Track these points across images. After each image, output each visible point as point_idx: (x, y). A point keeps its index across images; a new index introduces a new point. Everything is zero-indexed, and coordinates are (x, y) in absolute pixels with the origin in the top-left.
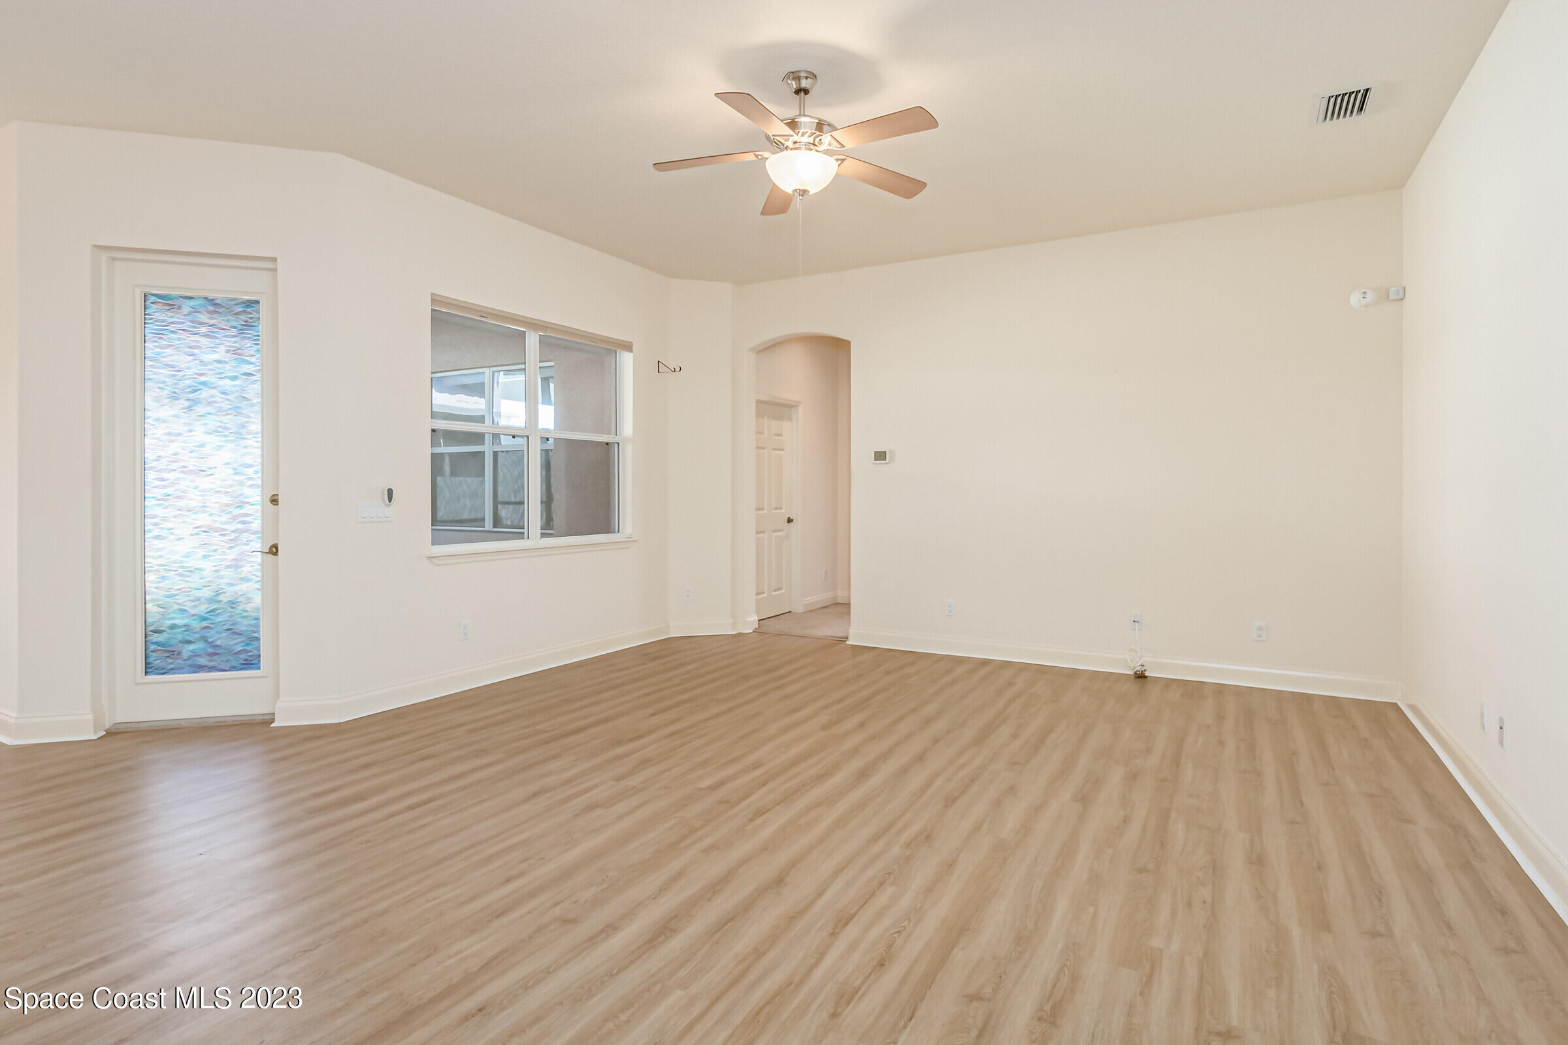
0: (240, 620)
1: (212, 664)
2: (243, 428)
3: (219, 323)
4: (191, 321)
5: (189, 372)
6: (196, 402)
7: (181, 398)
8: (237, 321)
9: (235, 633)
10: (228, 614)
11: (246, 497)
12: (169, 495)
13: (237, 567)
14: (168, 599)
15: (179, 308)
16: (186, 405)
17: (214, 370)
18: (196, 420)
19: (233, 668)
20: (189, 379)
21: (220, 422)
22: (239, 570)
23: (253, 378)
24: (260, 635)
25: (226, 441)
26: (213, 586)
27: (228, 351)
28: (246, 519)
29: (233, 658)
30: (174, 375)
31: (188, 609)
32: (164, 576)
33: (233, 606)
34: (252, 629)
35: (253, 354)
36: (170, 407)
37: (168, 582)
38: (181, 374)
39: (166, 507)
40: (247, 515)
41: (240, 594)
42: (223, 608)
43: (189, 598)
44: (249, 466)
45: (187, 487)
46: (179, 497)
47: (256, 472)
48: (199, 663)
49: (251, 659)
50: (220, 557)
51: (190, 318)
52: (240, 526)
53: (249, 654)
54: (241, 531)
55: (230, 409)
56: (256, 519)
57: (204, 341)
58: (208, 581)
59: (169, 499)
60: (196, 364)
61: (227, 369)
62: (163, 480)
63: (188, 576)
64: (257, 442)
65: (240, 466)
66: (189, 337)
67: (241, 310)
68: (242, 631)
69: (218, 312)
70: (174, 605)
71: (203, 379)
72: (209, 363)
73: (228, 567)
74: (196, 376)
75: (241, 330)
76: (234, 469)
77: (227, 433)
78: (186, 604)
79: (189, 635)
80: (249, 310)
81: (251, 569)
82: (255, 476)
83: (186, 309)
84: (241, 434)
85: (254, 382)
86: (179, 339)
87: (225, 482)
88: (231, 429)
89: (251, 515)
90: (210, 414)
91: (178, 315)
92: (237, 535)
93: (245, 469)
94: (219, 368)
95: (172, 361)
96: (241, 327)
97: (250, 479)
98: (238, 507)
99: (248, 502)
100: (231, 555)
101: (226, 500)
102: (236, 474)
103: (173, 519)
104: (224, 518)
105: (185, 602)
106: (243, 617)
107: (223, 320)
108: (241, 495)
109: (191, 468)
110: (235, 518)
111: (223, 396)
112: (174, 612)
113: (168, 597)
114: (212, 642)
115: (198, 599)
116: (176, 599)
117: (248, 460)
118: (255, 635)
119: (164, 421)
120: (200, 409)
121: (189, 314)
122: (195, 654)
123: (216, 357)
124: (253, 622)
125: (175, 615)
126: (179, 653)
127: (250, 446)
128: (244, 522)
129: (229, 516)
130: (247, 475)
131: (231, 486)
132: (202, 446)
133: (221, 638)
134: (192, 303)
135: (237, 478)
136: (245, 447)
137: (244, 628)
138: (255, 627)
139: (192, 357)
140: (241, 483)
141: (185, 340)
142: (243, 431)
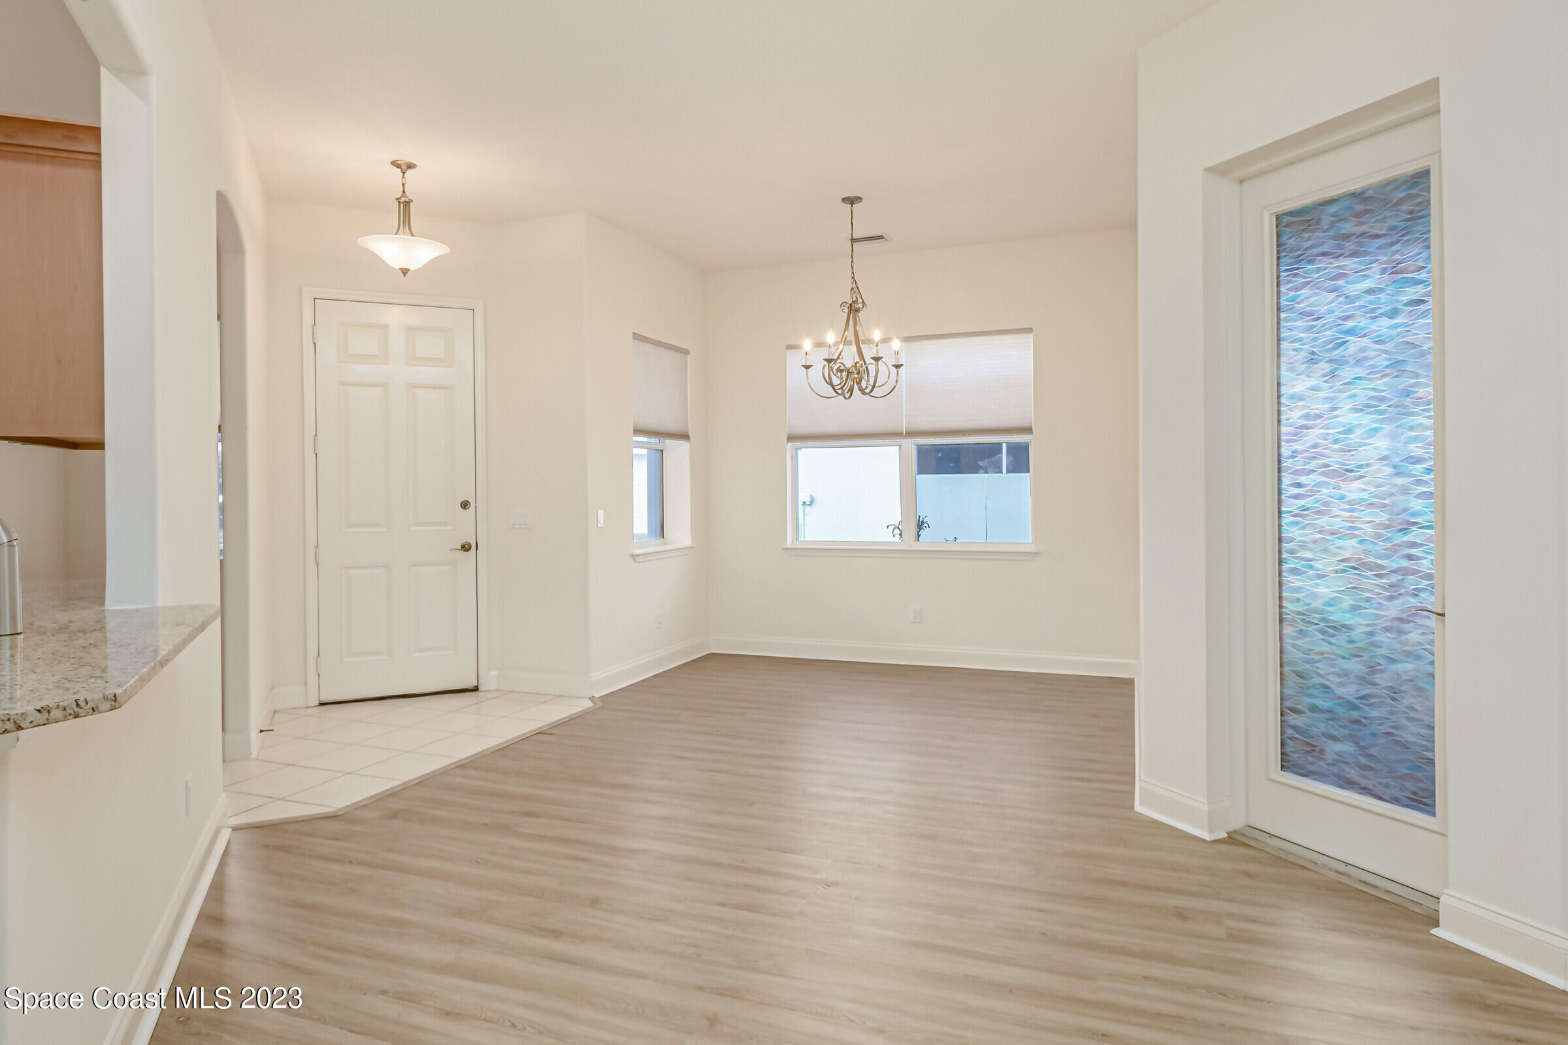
0: (1405, 722)
1: (1364, 783)
2: (1408, 395)
3: (1371, 227)
4: (1334, 238)
5: (1330, 319)
6: (1340, 362)
7: (1321, 360)
8: (1397, 215)
9: (1397, 742)
10: (1388, 709)
11: (1414, 515)
12: (1307, 509)
13: (1401, 632)
14: (1308, 666)
15: (1318, 222)
16: (1327, 370)
17: (1366, 307)
18: (1341, 391)
19: (1395, 800)
20: (1331, 328)
21: (1374, 389)
22: (1403, 637)
23: (1423, 307)
24: (1434, 755)
25: (1382, 421)
26: (1366, 657)
27: (1383, 271)
28: (1414, 551)
29: (1393, 783)
30: (1313, 327)
31: (1332, 686)
32: (1301, 630)
33: (1394, 695)
34: (1424, 743)
35: (1422, 265)
36: (1308, 376)
37: (1308, 639)
38: (1321, 322)
39: (1304, 528)
40: (1414, 545)
41: (1405, 677)
42: (1379, 697)
43: (1333, 670)
44: (1417, 461)
45: (1330, 496)
46: (1319, 512)
47: (1429, 471)
48: (1348, 776)
49: (1421, 794)
50: (1374, 611)
51: (1331, 233)
52: (1404, 563)
53: (1420, 785)
54: (1404, 572)
55: (1387, 367)
56: (1428, 553)
57: (1351, 263)
58: (1359, 648)
59: (1307, 515)
60: (1340, 303)
61: (1383, 301)
62: (1299, 485)
63: (1332, 636)
64: (1429, 417)
65: (1402, 461)
66: (1330, 263)
67: (1402, 195)
68: (1408, 742)
69: (1370, 211)
70: (1314, 675)
71: (1349, 324)
72: (1358, 297)
73: (1387, 629)
74: (1341, 322)
75: (1403, 229)
76: (1395, 467)
77: (1383, 407)
78: (1331, 678)
79: (1333, 727)
80: (1415, 191)
81: (1422, 639)
82: (1427, 478)
83: (1326, 221)
84: (1405, 407)
85: (1424, 314)
86: (1319, 269)
87: (1382, 489)
88: (1389, 400)
89: (1422, 545)
90: (1359, 378)
91: (1316, 234)
92: (1401, 577)
93: (1412, 467)
94: (1371, 303)
95: (1308, 306)
96: (1402, 225)
97: (1419, 482)
98: (1400, 530)
99: (1416, 523)
100: (1392, 610)
101: (1383, 517)
102: (1398, 474)
103: (1312, 546)
104: (1381, 546)
105: (1328, 674)
106: (1409, 719)
107: (1375, 222)
108: (1405, 510)
109: (1335, 467)
110: (1396, 548)
111: (1378, 347)
112: (1314, 686)
113: (1308, 662)
114: (1365, 748)
115: (1345, 674)
116: (1317, 667)
117: (1416, 450)
118: (1429, 754)
119: (1301, 398)
120: (1347, 373)
121: (1332, 225)
122: (1341, 760)
123: (1367, 284)
124: (1425, 731)
125: (1314, 692)
126: (1322, 751)
127: (1420, 424)
128: (1410, 557)
129: (1389, 545)
130: (1414, 476)
131: (1392, 495)
132: (1349, 430)
133: (1376, 745)
134: (1333, 209)
135: (1400, 481)
136: (1412, 428)
137: (1411, 738)
138: (1428, 741)
139: (1336, 294)
140: (1405, 491)
141: (1325, 268)
142: (1408, 401)
